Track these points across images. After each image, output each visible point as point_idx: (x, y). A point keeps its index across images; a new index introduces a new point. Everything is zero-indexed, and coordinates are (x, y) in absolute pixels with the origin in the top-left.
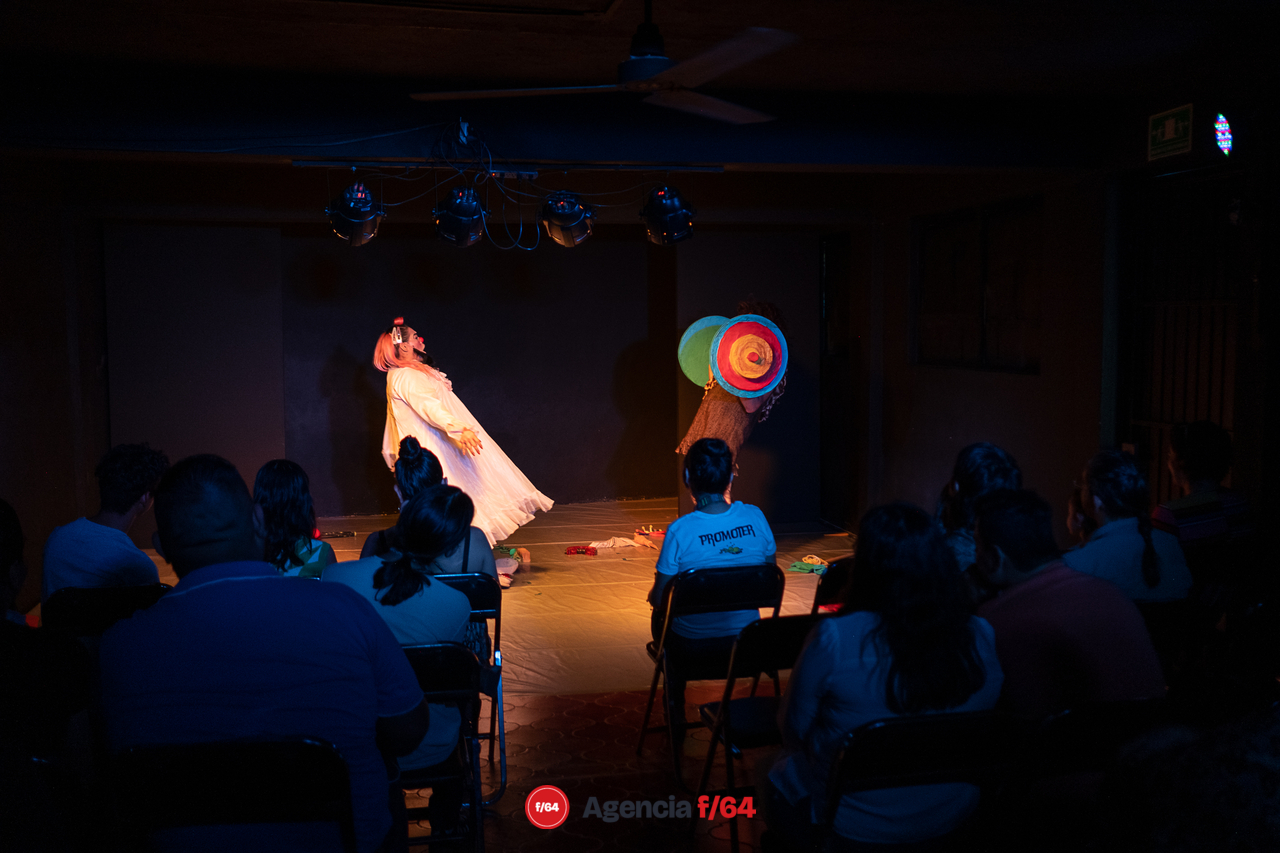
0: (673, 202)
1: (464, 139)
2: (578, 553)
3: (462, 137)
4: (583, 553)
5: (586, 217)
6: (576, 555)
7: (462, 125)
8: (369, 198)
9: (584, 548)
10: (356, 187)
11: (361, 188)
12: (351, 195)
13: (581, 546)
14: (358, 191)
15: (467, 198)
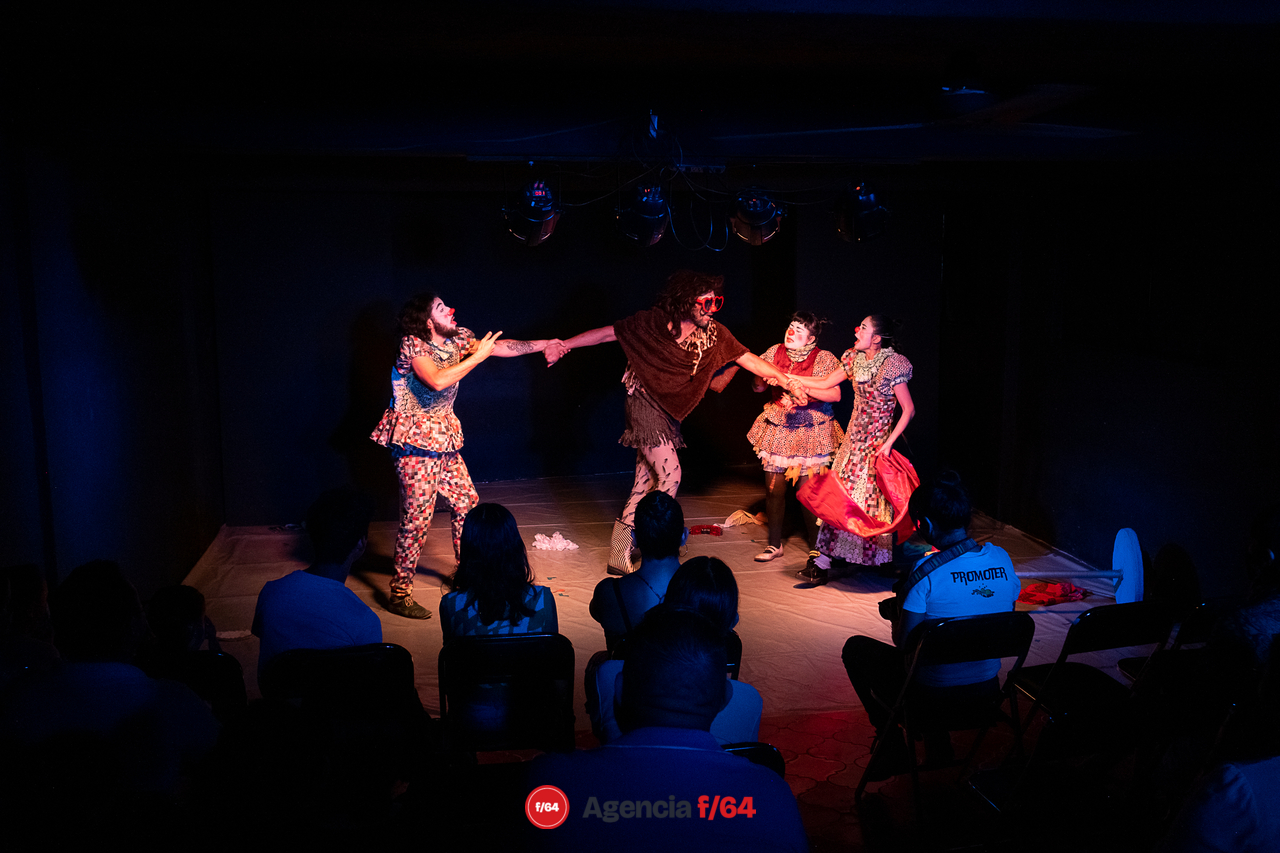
0: (869, 198)
1: (654, 133)
2: (703, 533)
3: (652, 131)
4: (707, 533)
5: (777, 215)
6: (700, 535)
7: (652, 117)
8: (550, 197)
9: (708, 527)
10: (536, 185)
11: (541, 186)
12: (531, 193)
13: (706, 524)
14: (538, 188)
15: (654, 196)
